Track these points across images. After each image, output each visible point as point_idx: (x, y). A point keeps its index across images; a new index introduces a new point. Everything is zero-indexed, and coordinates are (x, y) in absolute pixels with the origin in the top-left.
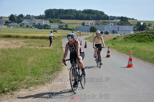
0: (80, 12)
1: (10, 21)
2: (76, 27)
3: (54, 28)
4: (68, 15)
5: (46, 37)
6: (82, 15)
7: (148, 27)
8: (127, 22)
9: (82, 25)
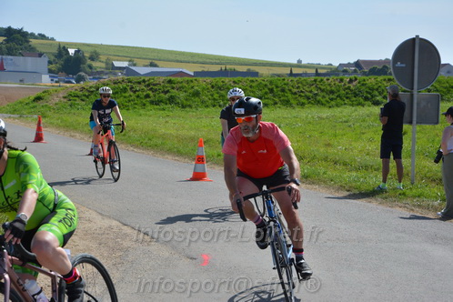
7: (89, 62)
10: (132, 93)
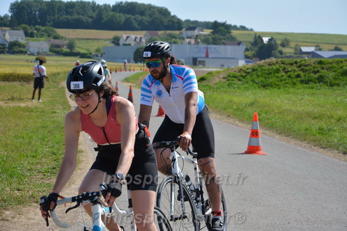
0: (105, 8)
2: (96, 48)
3: (36, 50)
4: (76, 16)
5: (19, 75)
6: (113, 16)
7: (280, 48)
8: (228, 35)
9: (113, 42)
10: (284, 74)
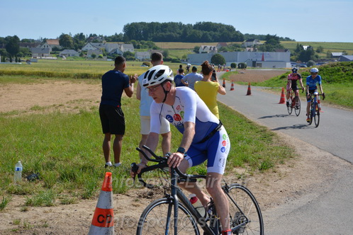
0: (189, 27)
1: (60, 47)
2: (183, 55)
3: (142, 58)
4: (168, 33)
6: (194, 33)
7: (316, 53)
8: (277, 45)
9: (194, 51)
